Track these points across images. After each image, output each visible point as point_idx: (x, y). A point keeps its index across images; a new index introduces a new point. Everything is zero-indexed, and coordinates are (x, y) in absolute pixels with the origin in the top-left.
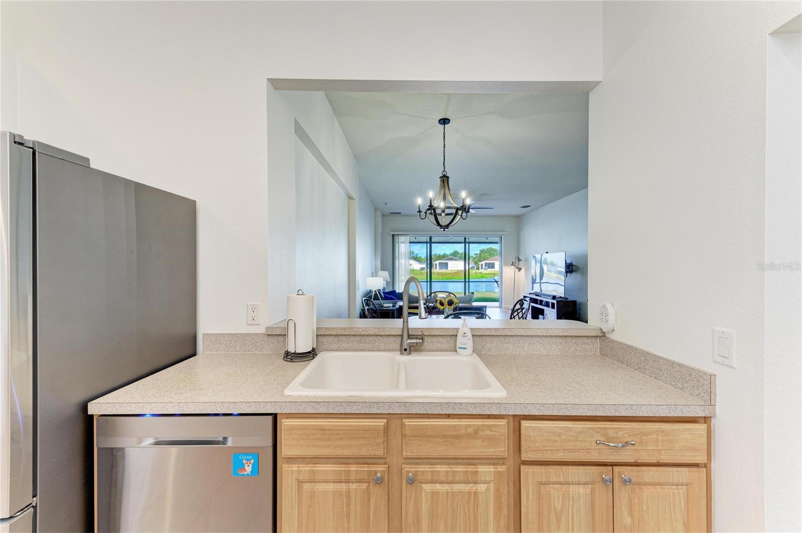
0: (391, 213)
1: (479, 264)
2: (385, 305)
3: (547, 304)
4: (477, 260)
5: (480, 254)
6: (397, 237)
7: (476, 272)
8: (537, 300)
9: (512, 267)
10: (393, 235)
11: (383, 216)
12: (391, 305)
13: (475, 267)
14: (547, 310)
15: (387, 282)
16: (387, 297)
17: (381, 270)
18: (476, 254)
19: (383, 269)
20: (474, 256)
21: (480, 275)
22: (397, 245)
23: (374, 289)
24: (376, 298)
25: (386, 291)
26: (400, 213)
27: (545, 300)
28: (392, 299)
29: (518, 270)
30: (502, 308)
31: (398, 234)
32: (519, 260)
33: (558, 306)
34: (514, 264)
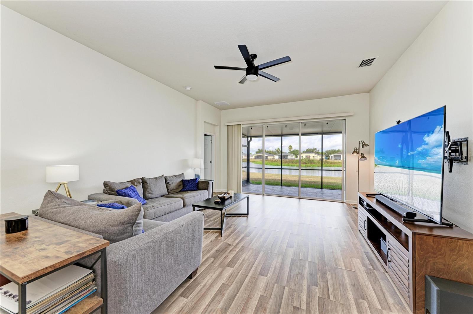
6: (232, 128)
10: (228, 126)
14: (391, 241)
29: (364, 159)
30: (345, 204)
31: (234, 125)
32: (364, 145)
33: (417, 246)
34: (358, 151)
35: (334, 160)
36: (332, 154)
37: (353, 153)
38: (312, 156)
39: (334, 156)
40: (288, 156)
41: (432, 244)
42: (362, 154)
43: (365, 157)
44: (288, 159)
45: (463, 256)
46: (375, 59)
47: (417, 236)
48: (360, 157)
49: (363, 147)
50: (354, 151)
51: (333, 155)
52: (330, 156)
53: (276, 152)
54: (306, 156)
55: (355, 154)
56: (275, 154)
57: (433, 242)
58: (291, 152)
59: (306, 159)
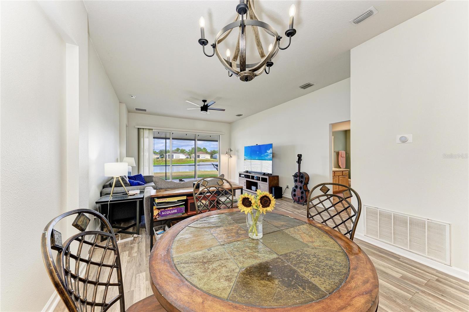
0: (137, 109)
1: (191, 156)
2: (131, 193)
3: (258, 179)
4: (190, 153)
5: (192, 150)
6: (142, 130)
7: (190, 160)
8: (249, 176)
9: (227, 155)
10: (138, 129)
11: (129, 111)
12: (138, 192)
13: (189, 157)
14: (260, 183)
15: (132, 167)
16: (133, 182)
17: (126, 157)
18: (189, 150)
19: (128, 156)
20: (188, 151)
21: (192, 161)
22: (142, 139)
23: (115, 176)
24: (118, 185)
25: (132, 175)
26: (145, 110)
27: (256, 176)
28: (139, 184)
31: (146, 129)
32: (231, 150)
33: (269, 180)
34: (228, 153)
42: (230, 155)
47: (269, 177)
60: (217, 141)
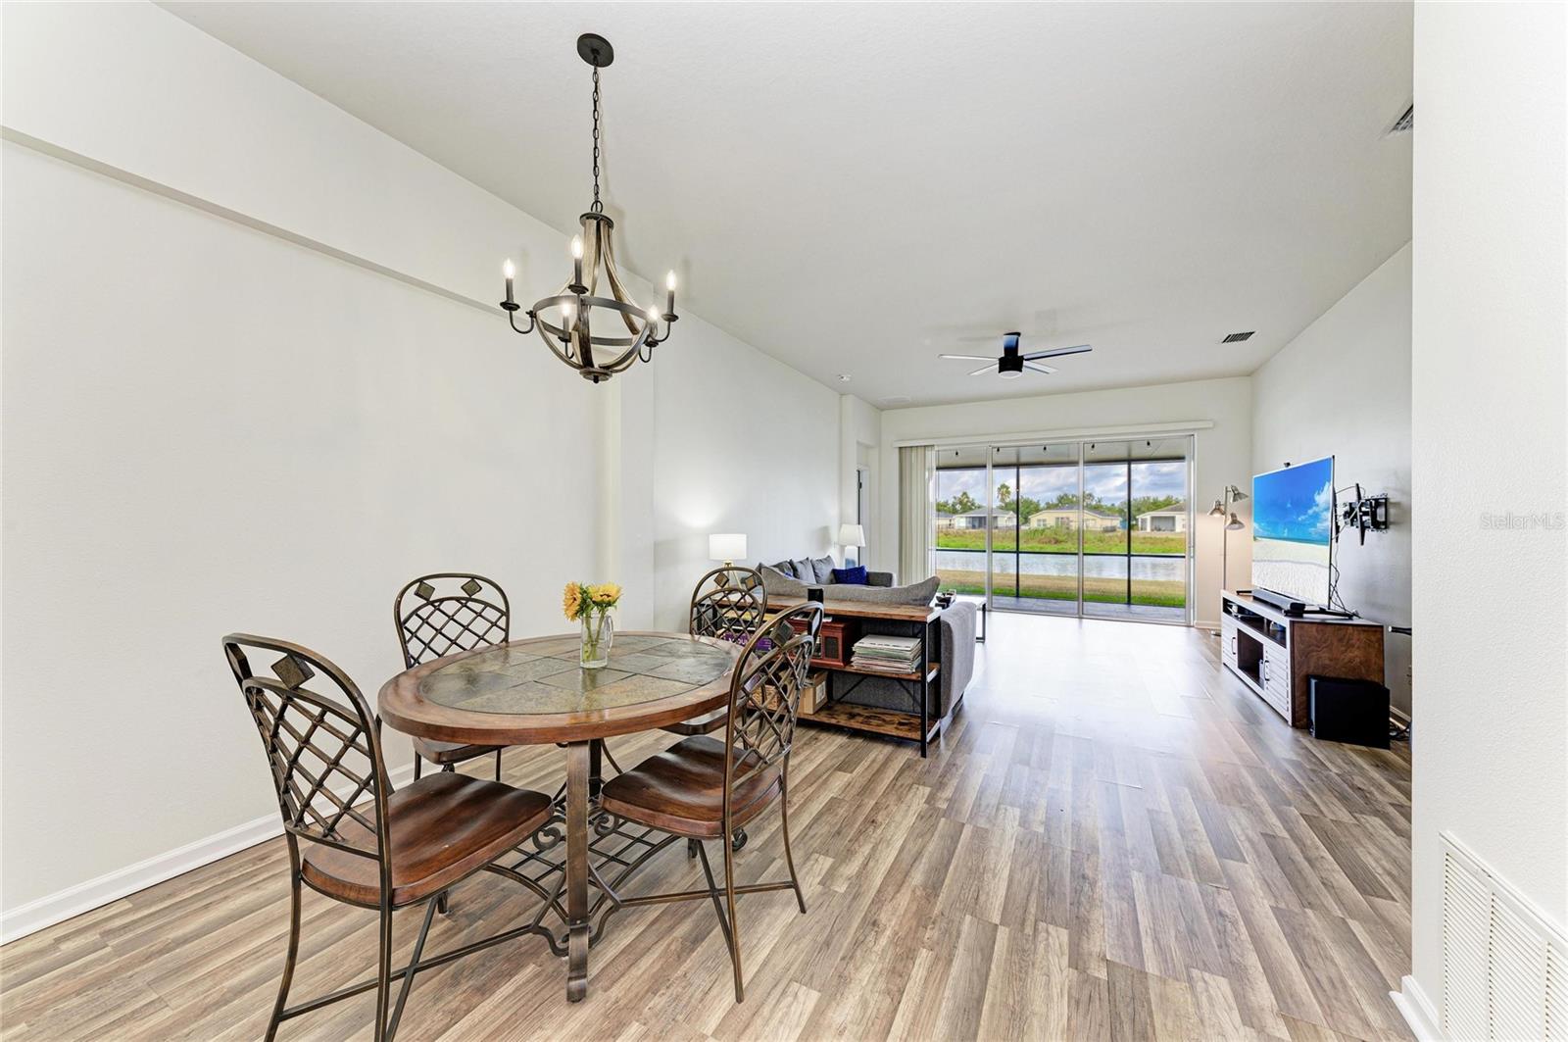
10: (901, 449)
11: (880, 408)
14: (1270, 649)
29: (1237, 526)
30: (1192, 629)
31: (911, 447)
32: (1237, 496)
33: (1296, 638)
34: (1222, 508)
35: (1152, 530)
36: (1144, 512)
37: (1212, 514)
38: (1074, 518)
39: (1153, 518)
40: (999, 519)
41: (1316, 634)
42: (1233, 515)
43: (1240, 523)
44: (997, 528)
45: (1353, 646)
46: (1252, 333)
47: (1296, 625)
48: (1229, 522)
49: (1234, 500)
50: (1215, 509)
51: (1148, 516)
52: (1139, 517)
53: (958, 507)
54: (1058, 518)
55: (1217, 515)
56: (955, 512)
57: (1317, 631)
58: (1006, 504)
59: (1057, 527)
60: (1180, 458)
